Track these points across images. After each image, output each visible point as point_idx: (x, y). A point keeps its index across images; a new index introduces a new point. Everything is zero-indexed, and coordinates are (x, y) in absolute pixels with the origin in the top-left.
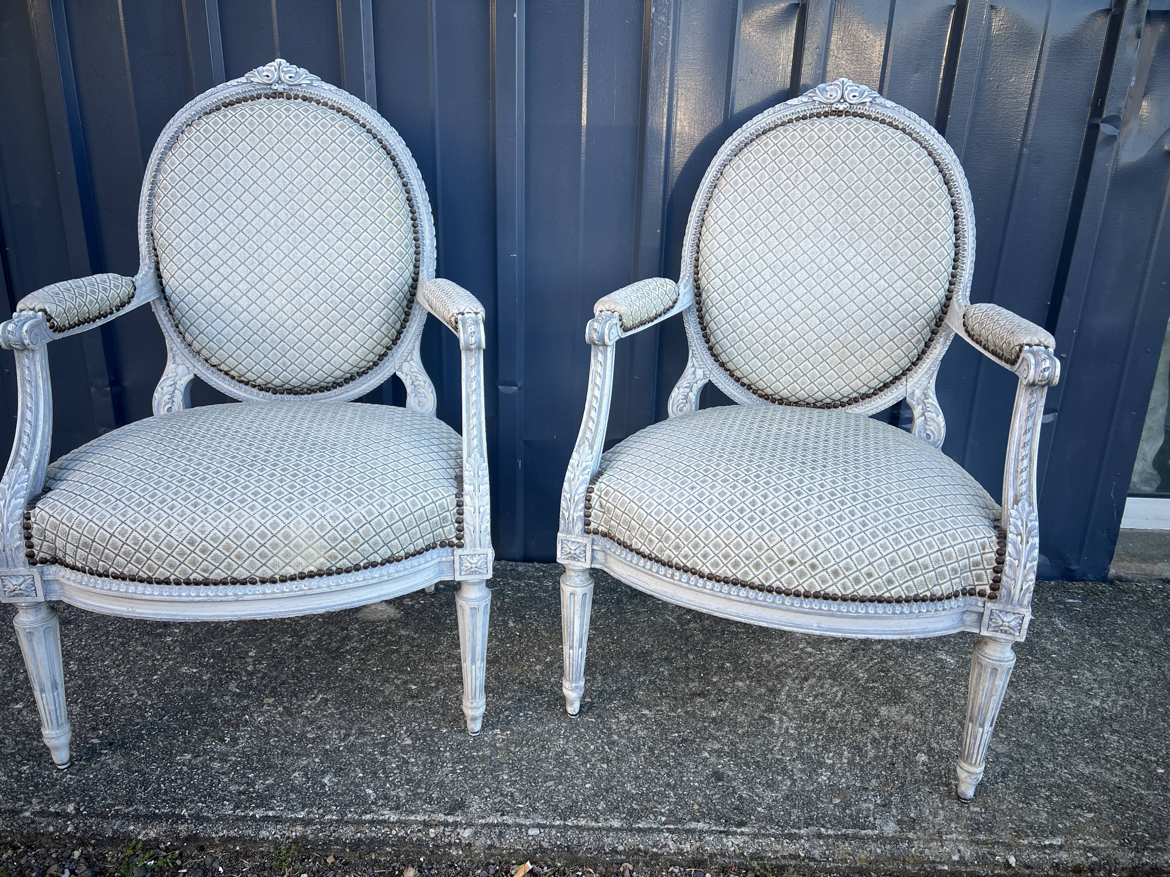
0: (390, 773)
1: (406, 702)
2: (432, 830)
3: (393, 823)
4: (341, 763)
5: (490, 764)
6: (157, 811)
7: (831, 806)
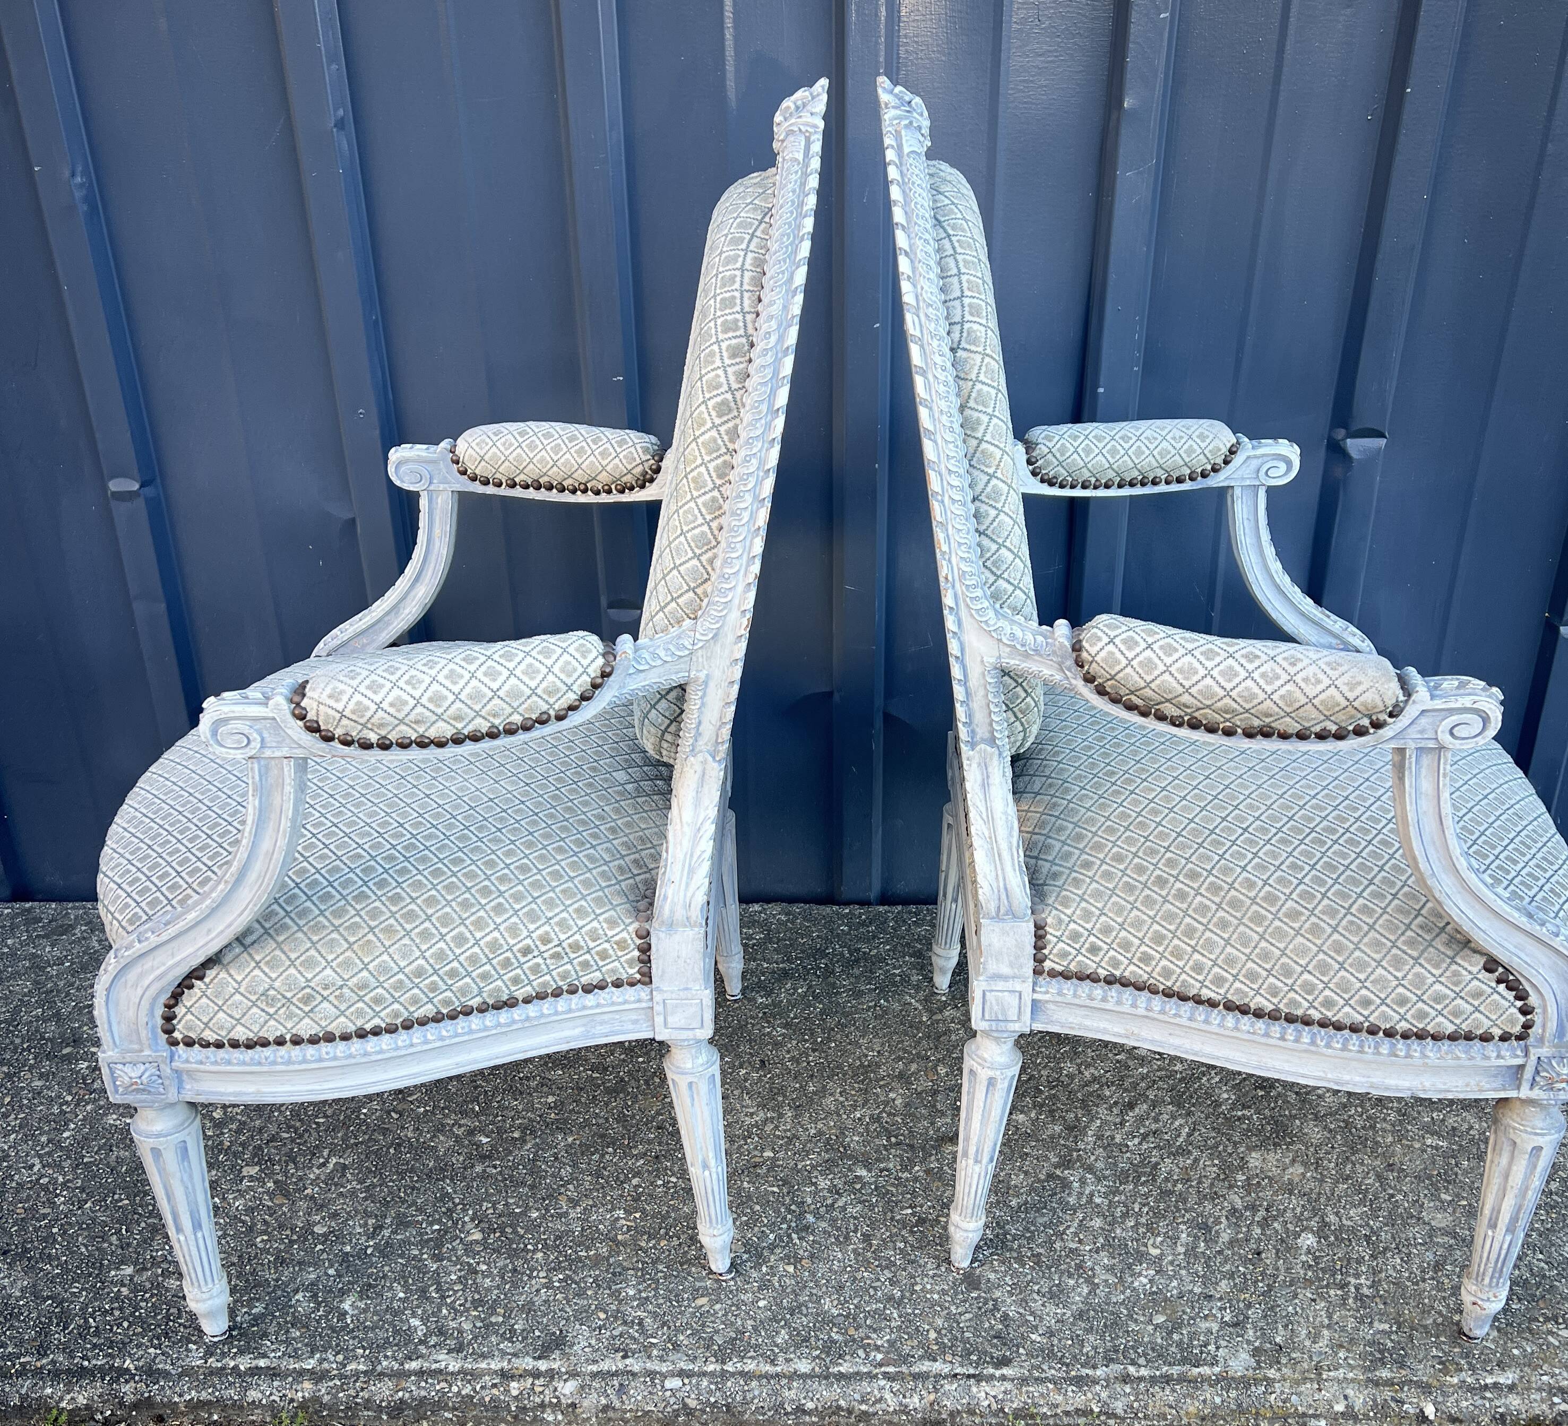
0: (448, 1289)
1: (473, 1166)
2: (514, 1384)
3: (452, 1374)
4: (369, 1276)
5: (607, 1271)
6: (86, 1363)
7: (1150, 1328)
